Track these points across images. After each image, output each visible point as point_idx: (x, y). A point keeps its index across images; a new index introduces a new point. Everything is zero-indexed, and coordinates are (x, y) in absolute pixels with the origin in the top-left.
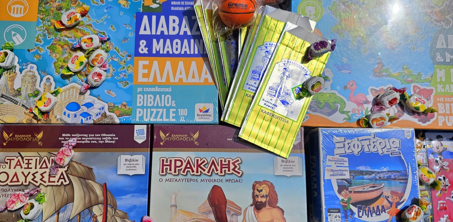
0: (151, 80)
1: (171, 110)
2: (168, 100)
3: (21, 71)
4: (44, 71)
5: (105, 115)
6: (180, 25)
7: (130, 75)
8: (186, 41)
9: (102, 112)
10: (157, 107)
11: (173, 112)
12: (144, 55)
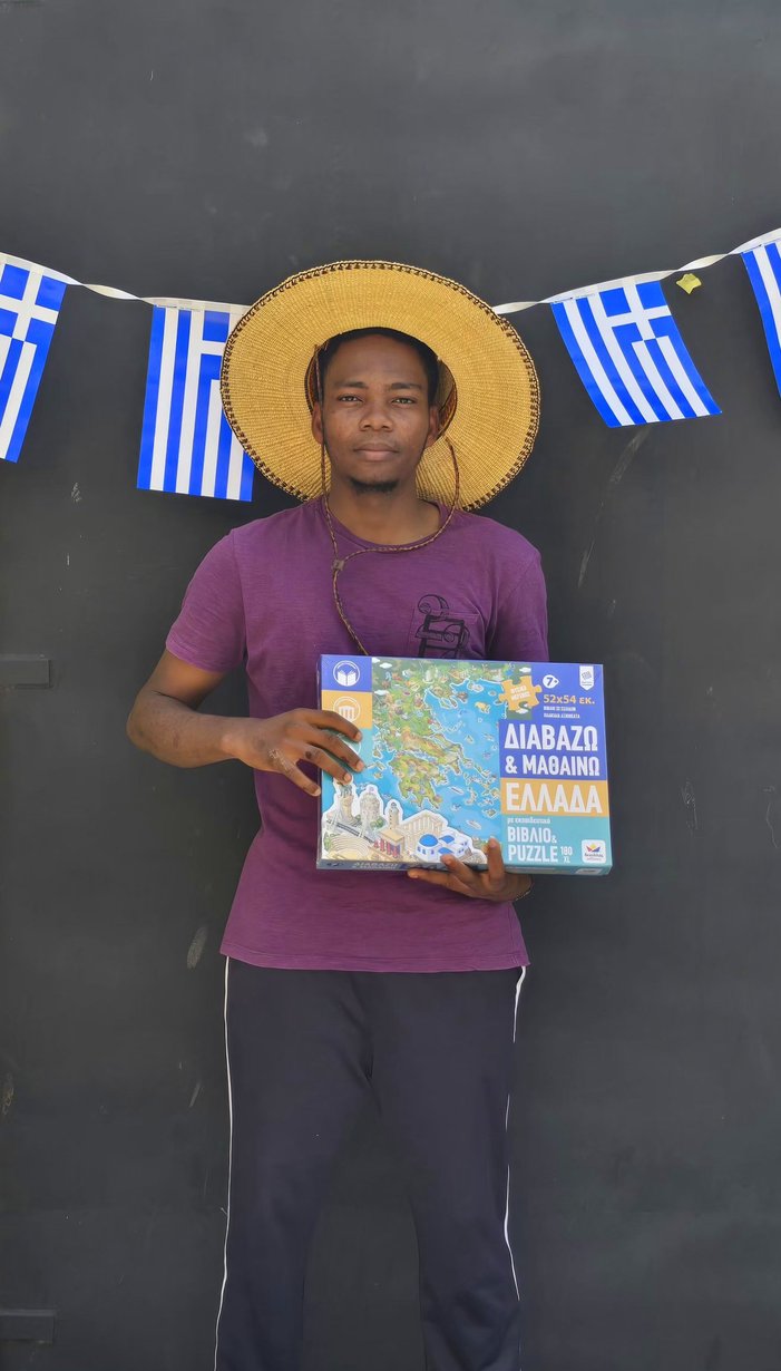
0: (524, 808)
1: (552, 848)
2: (546, 835)
3: (359, 793)
4: (387, 793)
5: (469, 852)
6: (556, 737)
7: (497, 802)
8: (565, 758)
9: (466, 848)
10: (534, 843)
11: (555, 851)
12: (512, 776)
